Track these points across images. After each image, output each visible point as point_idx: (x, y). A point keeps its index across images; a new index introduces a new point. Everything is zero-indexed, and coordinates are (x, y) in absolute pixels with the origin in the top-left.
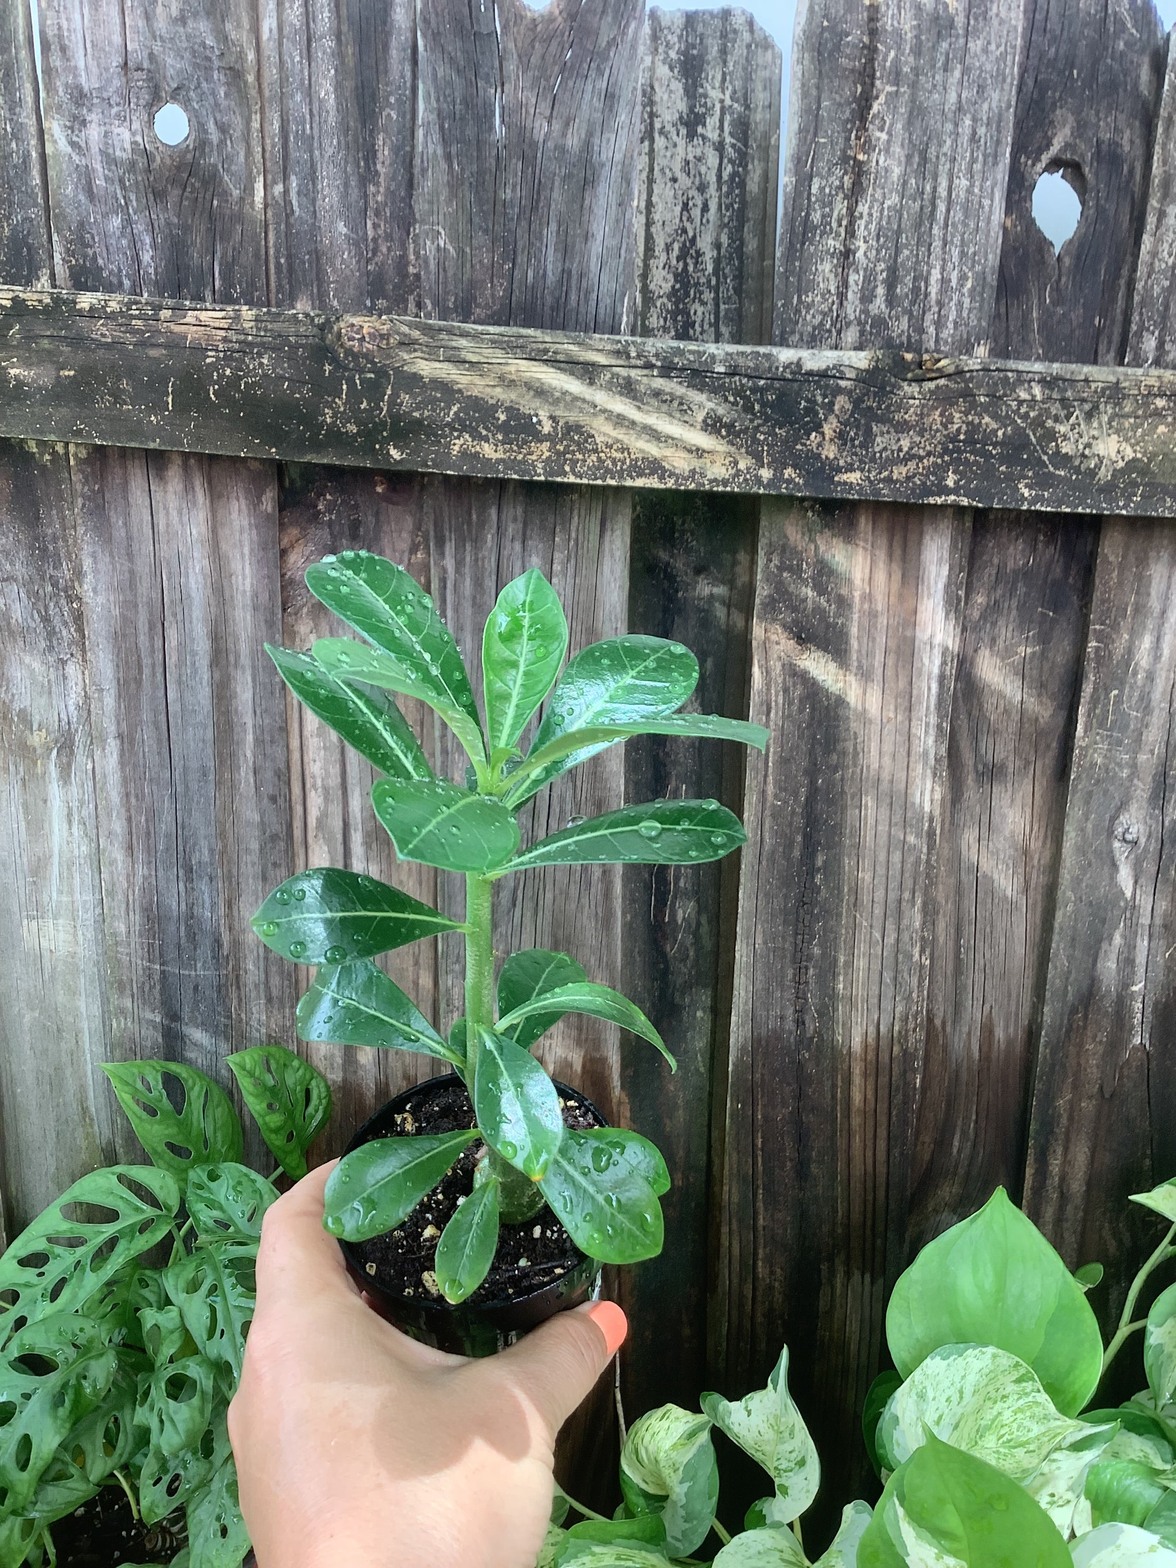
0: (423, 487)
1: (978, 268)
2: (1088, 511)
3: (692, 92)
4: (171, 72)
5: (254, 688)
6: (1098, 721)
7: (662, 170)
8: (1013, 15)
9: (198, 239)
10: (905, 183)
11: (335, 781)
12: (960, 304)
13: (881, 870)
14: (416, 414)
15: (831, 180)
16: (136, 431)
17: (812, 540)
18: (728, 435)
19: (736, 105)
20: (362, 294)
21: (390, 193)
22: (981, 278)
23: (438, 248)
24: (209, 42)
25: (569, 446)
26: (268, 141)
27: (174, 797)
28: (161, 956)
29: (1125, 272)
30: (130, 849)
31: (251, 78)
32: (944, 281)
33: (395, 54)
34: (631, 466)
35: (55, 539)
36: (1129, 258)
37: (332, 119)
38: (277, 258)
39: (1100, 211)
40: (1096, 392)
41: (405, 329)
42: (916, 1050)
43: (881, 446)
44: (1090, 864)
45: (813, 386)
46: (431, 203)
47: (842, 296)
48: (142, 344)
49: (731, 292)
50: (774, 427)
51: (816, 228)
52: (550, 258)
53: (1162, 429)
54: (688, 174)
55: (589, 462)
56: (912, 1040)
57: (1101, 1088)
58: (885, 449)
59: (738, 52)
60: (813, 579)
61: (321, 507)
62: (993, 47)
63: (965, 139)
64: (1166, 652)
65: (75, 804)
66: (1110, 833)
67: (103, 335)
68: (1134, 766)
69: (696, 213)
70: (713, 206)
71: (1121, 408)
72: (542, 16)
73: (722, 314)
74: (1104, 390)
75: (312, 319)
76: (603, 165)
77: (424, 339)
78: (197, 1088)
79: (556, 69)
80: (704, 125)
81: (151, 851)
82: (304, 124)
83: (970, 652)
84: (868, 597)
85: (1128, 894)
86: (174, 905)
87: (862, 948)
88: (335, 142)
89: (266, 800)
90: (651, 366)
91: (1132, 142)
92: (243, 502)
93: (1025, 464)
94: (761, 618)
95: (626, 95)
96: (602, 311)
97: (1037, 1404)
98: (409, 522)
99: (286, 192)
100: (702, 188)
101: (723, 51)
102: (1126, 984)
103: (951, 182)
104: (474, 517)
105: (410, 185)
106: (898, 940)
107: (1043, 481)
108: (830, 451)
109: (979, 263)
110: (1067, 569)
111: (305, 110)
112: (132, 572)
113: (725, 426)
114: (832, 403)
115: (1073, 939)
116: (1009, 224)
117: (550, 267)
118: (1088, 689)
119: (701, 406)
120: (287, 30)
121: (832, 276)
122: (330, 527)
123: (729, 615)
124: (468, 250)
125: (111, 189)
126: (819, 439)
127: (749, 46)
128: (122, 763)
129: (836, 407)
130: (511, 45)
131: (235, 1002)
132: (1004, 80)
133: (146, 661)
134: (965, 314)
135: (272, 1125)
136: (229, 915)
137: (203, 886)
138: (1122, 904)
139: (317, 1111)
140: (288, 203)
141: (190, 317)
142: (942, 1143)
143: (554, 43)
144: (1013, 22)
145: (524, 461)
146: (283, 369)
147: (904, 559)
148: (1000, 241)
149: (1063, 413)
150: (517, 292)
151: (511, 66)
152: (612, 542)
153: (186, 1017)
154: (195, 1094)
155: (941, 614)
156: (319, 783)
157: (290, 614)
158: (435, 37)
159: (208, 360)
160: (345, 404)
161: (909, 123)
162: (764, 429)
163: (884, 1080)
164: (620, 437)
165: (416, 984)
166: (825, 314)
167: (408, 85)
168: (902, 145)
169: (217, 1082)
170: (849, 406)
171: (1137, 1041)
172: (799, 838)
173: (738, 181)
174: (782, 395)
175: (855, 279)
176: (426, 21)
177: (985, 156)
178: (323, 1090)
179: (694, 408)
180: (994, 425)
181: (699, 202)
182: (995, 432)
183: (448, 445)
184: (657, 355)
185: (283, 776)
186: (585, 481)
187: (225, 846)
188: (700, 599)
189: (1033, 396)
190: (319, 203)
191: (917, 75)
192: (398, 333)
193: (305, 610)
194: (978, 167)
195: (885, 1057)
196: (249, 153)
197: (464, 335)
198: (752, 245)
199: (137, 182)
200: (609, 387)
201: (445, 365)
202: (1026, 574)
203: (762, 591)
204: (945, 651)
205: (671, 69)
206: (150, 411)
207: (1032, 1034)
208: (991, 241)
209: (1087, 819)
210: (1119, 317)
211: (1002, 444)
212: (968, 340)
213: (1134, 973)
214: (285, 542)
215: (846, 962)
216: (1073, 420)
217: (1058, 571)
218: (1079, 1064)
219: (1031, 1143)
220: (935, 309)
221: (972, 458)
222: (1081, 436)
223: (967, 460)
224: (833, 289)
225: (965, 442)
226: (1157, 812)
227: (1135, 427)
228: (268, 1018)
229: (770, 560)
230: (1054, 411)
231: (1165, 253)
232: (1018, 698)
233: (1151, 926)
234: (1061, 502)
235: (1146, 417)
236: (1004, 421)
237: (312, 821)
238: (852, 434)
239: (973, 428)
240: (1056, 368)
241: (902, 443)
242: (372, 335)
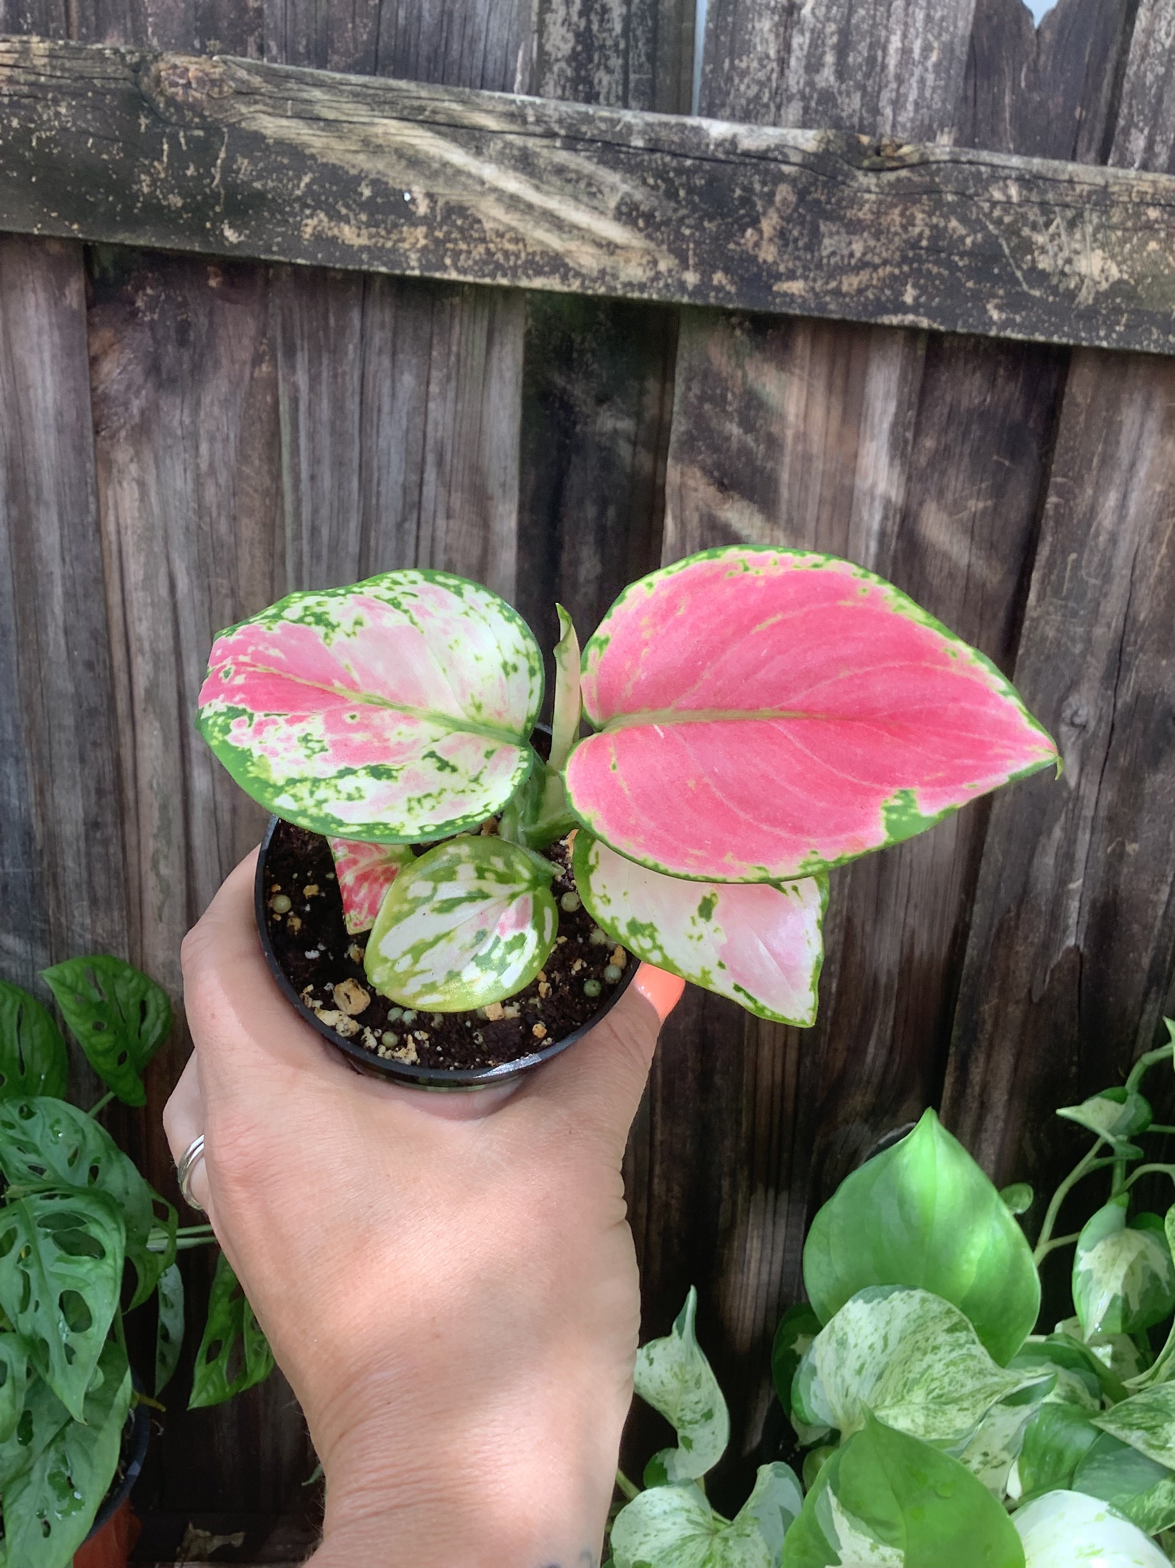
0: (268, 282)
1: (945, 37)
2: (1064, 340)
5: (61, 528)
6: (1052, 589)
11: (166, 645)
12: (922, 81)
14: (258, 185)
17: (739, 365)
18: (646, 227)
20: (188, 32)
22: (948, 50)
25: (449, 233)
29: (1113, 54)
32: (906, 51)
34: (527, 261)
36: (1119, 38)
40: (1081, 196)
41: (242, 74)
42: (833, 952)
43: (830, 250)
45: (749, 171)
47: (783, 63)
49: (643, 58)
50: (701, 219)
53: (1153, 245)
55: (475, 255)
57: (1030, 992)
58: (833, 253)
60: (740, 412)
61: (140, 304)
64: (1132, 510)
66: (1057, 715)
68: (1088, 640)
71: (1109, 218)
73: (632, 84)
74: (1090, 194)
75: (123, 57)
77: (266, 88)
78: (8, 1004)
83: (916, 504)
84: (802, 437)
85: (1072, 782)
89: (80, 668)
90: (553, 135)
92: (42, 295)
93: (997, 280)
94: (678, 459)
96: (490, 66)
97: (972, 1357)
98: (251, 326)
102: (1063, 881)
104: (332, 321)
107: (1015, 302)
108: (768, 254)
109: (947, 30)
110: (1027, 413)
113: (643, 215)
114: (772, 195)
115: (1010, 832)
117: (426, 6)
118: (1044, 552)
119: (613, 188)
121: (772, 37)
122: (152, 329)
123: (634, 455)
126: (756, 238)
129: (778, 198)
131: (52, 904)
134: (928, 94)
135: (100, 1048)
136: (41, 804)
137: (8, 769)
138: (1065, 794)
139: (154, 1026)
142: (856, 1050)
145: (394, 250)
146: (86, 121)
147: (846, 391)
148: (973, 4)
149: (1041, 220)
150: (385, 37)
152: (500, 360)
154: (7, 1011)
155: (884, 460)
156: (147, 645)
157: (104, 438)
160: (166, 169)
162: (690, 221)
164: (514, 223)
166: (762, 84)
169: (35, 996)
170: (793, 198)
171: (1071, 942)
174: (712, 181)
175: (800, 41)
178: (161, 1002)
179: (606, 190)
180: (962, 230)
182: (962, 239)
183: (298, 226)
184: (560, 121)
185: (102, 637)
186: (470, 279)
187: (32, 721)
188: (602, 435)
189: (1009, 197)
192: (233, 79)
193: (123, 434)
197: (319, 84)
200: (500, 159)
201: (293, 123)
202: (983, 415)
203: (679, 426)
204: (887, 503)
207: (959, 934)
208: (963, 4)
210: (1103, 109)
211: (970, 254)
212: (930, 126)
213: (1072, 869)
214: (96, 347)
216: (1052, 229)
217: (1017, 413)
218: (1008, 968)
219: (952, 1050)
220: (894, 85)
221: (935, 270)
222: (1061, 249)
223: (929, 272)
224: (772, 53)
225: (927, 249)
226: (1110, 693)
227: (1122, 242)
228: (93, 922)
229: (689, 389)
230: (1032, 217)
231: (1163, 33)
232: (964, 561)
233: (1094, 819)
234: (1034, 329)
235: (1136, 230)
236: (974, 225)
237: (140, 692)
238: (795, 233)
239: (937, 233)
240: (1037, 163)
241: (854, 246)
242: (201, 82)
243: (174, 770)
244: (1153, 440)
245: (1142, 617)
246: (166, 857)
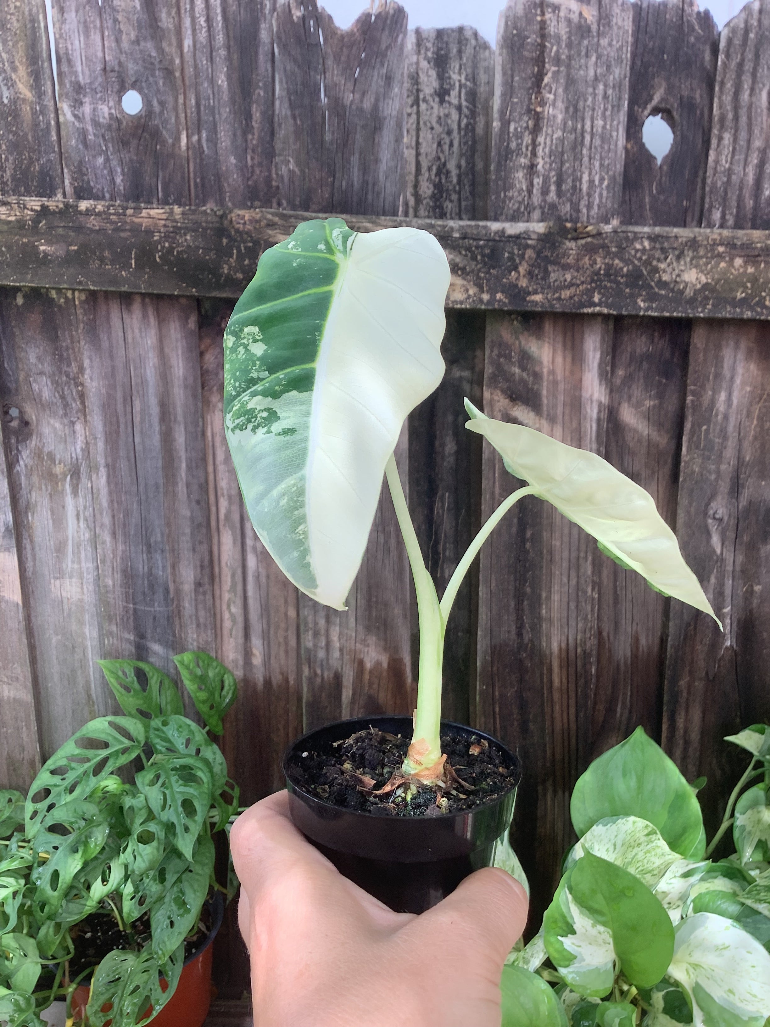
1: (611, 173)
2: (680, 315)
3: (442, 77)
4: (131, 72)
5: (186, 434)
6: (695, 445)
7: (425, 123)
8: (626, 23)
9: (148, 169)
10: (565, 124)
13: (566, 539)
15: (522, 123)
16: (114, 281)
17: (517, 338)
18: (463, 274)
19: (468, 83)
20: (245, 199)
21: (260, 139)
22: (613, 179)
23: (289, 170)
24: (154, 54)
26: (188, 111)
27: (140, 503)
28: (133, 599)
29: (701, 174)
30: (114, 534)
31: (177, 74)
32: (591, 182)
33: (261, 57)
35: (67, 349)
36: (702, 165)
37: (226, 97)
38: (195, 179)
39: (683, 137)
40: (682, 243)
41: (269, 216)
42: (591, 651)
43: (554, 279)
44: (694, 533)
45: (512, 244)
46: (284, 143)
47: (530, 192)
48: (117, 230)
49: (468, 194)
50: (489, 269)
51: (513, 152)
52: (356, 174)
53: (723, 265)
54: (440, 125)
56: (588, 644)
57: (707, 673)
58: (556, 280)
59: (469, 51)
60: (519, 362)
62: (614, 42)
63: (600, 97)
64: (735, 402)
65: (81, 508)
66: (706, 514)
67: (94, 225)
68: (718, 472)
69: (446, 147)
70: (456, 143)
71: (698, 253)
72: (347, 33)
73: (463, 207)
74: (686, 242)
75: (215, 212)
76: (385, 118)
77: (281, 222)
78: (155, 678)
79: (356, 63)
80: (449, 95)
81: (126, 535)
82: (209, 99)
83: (616, 404)
84: (552, 372)
85: (718, 551)
86: (141, 567)
87: (556, 587)
88: (228, 110)
89: (194, 503)
91: (701, 97)
92: (177, 324)
93: (642, 287)
94: (487, 386)
95: (398, 77)
96: (387, 205)
97: (659, 847)
99: (199, 140)
100: (449, 133)
101: (460, 52)
102: (719, 608)
103: (592, 122)
105: (272, 134)
106: (578, 583)
107: (652, 297)
108: (523, 283)
109: (611, 170)
110: (673, 354)
111: (210, 91)
112: (113, 368)
113: (460, 269)
114: (523, 254)
116: (629, 146)
117: (355, 179)
118: (688, 426)
120: (198, 45)
121: (524, 181)
123: (471, 389)
124: (307, 170)
125: (97, 141)
126: (517, 275)
127: (475, 48)
128: (109, 482)
129: (527, 256)
130: (329, 51)
131: (178, 626)
132: (622, 62)
133: (122, 420)
134: (604, 200)
135: (201, 698)
136: (174, 574)
137: (158, 556)
138: (715, 558)
139: (228, 694)
140: (201, 146)
141: (144, 213)
142: (610, 710)
143: (355, 49)
144: (626, 28)
146: (199, 242)
147: (573, 348)
148: (624, 156)
149: (662, 257)
150: (336, 195)
151: (330, 62)
153: (149, 636)
154: (154, 682)
155: (596, 382)
156: (225, 492)
157: (206, 391)
158: (284, 47)
159: (156, 238)
160: (235, 262)
161: (566, 89)
162: (484, 270)
163: (572, 670)
165: (286, 614)
166: (520, 203)
167: (270, 75)
168: (563, 102)
169: (168, 676)
170: (534, 256)
171: (728, 643)
172: (515, 521)
173: (470, 128)
174: (493, 250)
175: (537, 181)
176: (279, 38)
177: (613, 107)
178: (232, 681)
180: (621, 265)
181: (447, 141)
182: (622, 269)
185: (204, 488)
187: (170, 531)
188: (454, 379)
189: (644, 247)
190: (219, 145)
191: (570, 60)
192: (266, 219)
193: (215, 388)
194: (608, 113)
195: (572, 655)
196: (177, 117)
197: (304, 219)
198: (480, 165)
199: (112, 137)
202: (648, 357)
203: (489, 370)
204: (600, 404)
205: (429, 63)
206: (122, 269)
207: (663, 641)
208: (618, 156)
209: (691, 506)
210: (698, 201)
211: (627, 276)
212: (607, 216)
213: (723, 601)
214: (203, 348)
215: (546, 597)
216: (669, 260)
217: (667, 355)
218: (693, 659)
219: (665, 709)
220: (586, 198)
221: (609, 285)
222: (674, 270)
223: (606, 286)
224: (524, 188)
225: (604, 275)
226: (734, 500)
227: (707, 264)
228: (198, 636)
229: (492, 351)
230: (657, 255)
231: (724, 162)
232: (646, 433)
233: (733, 571)
234: (663, 310)
235: (713, 258)
236: (627, 262)
237: (222, 516)
238: (536, 272)
239: (609, 267)
240: (657, 229)
241: (566, 276)
242: (251, 221)
243: (238, 556)
244: (742, 364)
245: (747, 459)
246: (234, 603)
